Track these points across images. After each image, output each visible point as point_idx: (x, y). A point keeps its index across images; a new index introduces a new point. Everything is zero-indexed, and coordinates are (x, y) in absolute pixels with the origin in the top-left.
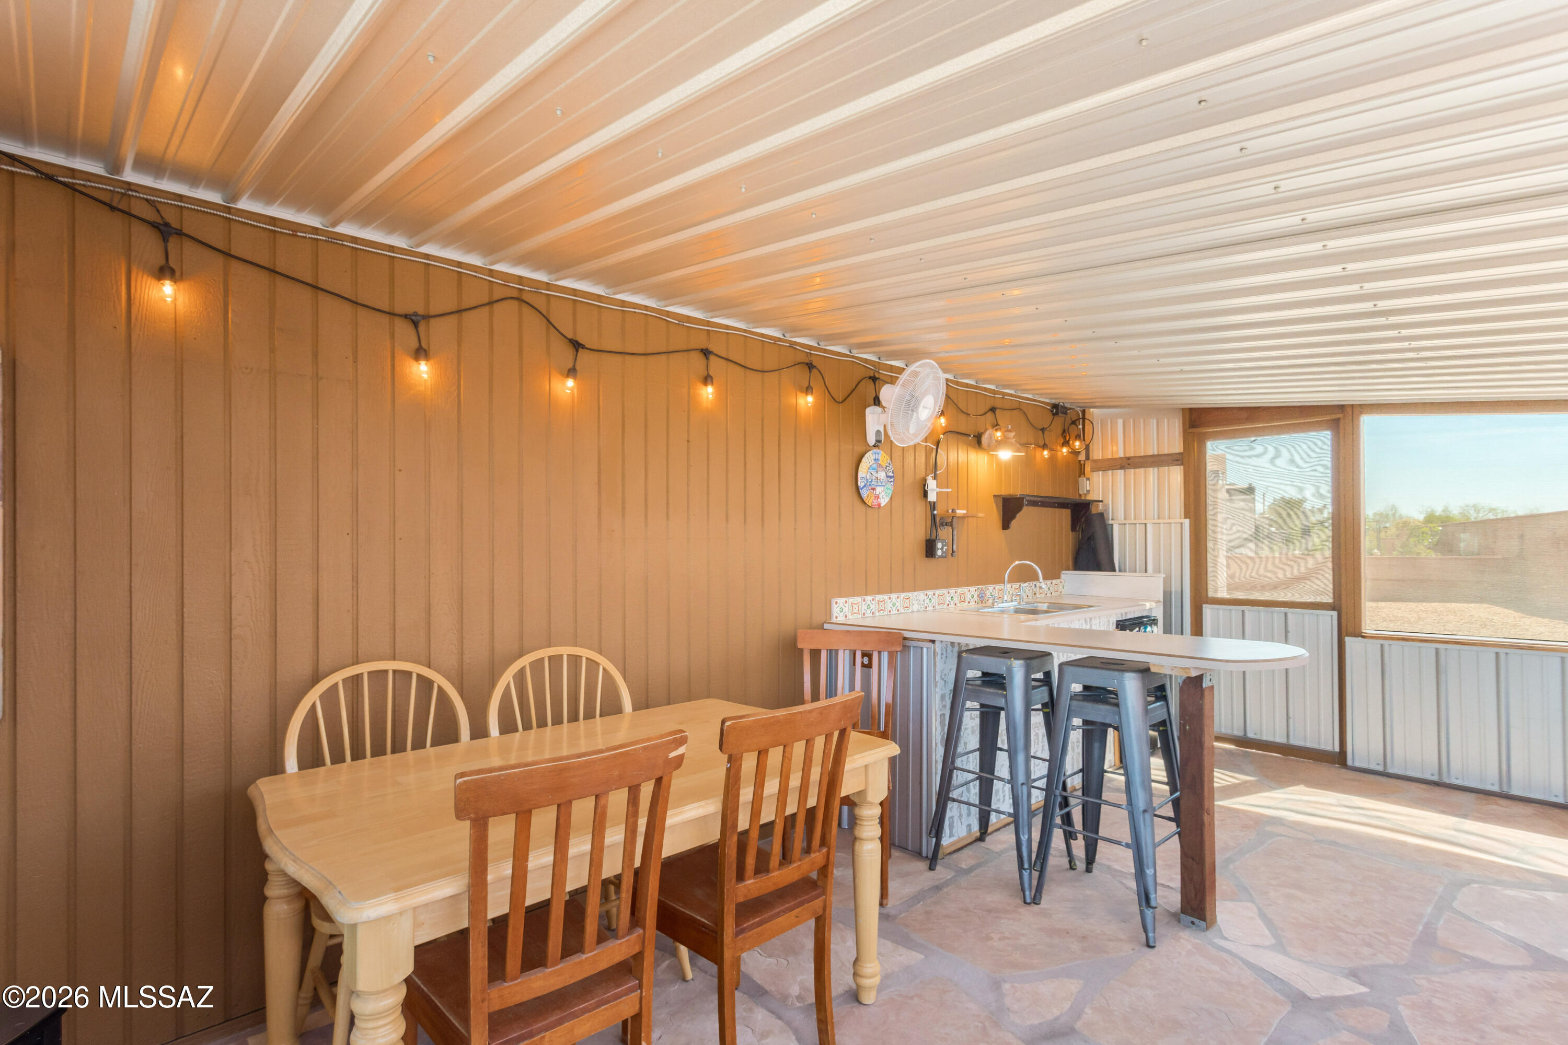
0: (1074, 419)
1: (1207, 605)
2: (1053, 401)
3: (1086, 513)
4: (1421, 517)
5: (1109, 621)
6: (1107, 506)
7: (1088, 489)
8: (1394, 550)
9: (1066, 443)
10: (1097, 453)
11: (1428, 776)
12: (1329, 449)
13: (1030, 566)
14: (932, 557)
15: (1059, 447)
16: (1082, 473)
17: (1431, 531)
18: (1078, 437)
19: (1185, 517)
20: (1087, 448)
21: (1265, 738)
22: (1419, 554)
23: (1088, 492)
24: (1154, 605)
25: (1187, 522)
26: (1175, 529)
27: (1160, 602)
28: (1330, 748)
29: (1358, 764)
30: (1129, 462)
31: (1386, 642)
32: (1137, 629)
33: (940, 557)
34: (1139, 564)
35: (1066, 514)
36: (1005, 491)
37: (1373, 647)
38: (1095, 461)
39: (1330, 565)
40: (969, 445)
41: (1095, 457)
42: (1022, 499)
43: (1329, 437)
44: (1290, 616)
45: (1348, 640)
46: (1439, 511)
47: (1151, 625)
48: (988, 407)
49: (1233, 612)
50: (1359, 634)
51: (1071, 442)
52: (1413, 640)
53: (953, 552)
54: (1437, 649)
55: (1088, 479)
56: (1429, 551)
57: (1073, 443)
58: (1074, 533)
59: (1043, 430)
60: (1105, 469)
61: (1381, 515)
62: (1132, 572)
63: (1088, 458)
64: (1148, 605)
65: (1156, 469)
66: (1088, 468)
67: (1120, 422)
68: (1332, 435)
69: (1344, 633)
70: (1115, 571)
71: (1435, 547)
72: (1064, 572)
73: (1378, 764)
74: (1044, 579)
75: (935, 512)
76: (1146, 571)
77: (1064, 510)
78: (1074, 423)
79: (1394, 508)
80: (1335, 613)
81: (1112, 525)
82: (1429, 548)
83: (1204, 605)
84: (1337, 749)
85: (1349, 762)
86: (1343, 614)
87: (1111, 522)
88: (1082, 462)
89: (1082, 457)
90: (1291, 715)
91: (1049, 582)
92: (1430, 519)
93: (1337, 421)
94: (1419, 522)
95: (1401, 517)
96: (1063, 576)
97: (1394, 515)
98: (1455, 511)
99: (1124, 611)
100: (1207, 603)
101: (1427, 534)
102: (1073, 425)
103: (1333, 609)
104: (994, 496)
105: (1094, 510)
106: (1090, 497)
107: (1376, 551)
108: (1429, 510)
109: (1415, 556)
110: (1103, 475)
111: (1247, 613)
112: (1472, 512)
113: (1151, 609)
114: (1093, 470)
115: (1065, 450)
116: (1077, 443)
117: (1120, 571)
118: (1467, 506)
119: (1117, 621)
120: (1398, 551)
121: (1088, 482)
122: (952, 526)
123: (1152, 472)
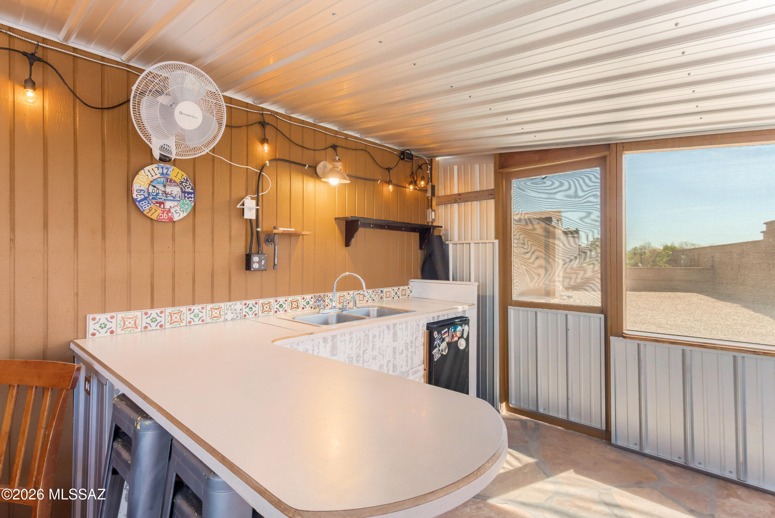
0: (420, 165)
1: (511, 307)
2: (401, 149)
3: (429, 235)
4: (662, 248)
5: (418, 325)
6: (446, 230)
7: (433, 217)
8: (649, 264)
9: (414, 183)
10: (441, 192)
11: (675, 459)
12: (599, 181)
13: (355, 277)
14: (249, 270)
15: (407, 185)
16: (430, 206)
17: (667, 254)
18: (423, 178)
19: (496, 239)
20: (433, 188)
21: (551, 414)
22: (661, 266)
23: (434, 220)
24: (466, 307)
25: (497, 242)
26: (489, 247)
27: (474, 304)
28: (598, 426)
29: (620, 443)
30: (460, 197)
31: (642, 343)
32: (446, 330)
33: (256, 270)
34: (466, 275)
35: (415, 236)
36: (348, 214)
37: (632, 345)
38: (439, 197)
39: (599, 276)
40: (304, 173)
41: (440, 195)
42: (358, 221)
43: (599, 172)
44: (569, 317)
45: (612, 339)
46: (669, 245)
47: (461, 325)
48: (329, 143)
49: (529, 313)
50: (621, 335)
51: (418, 182)
52: (664, 342)
53: (275, 265)
54: (683, 350)
55: (434, 211)
56: (666, 264)
57: (420, 183)
58: (421, 251)
59: (389, 169)
60: (445, 203)
61: (643, 246)
62: (461, 281)
63: (433, 194)
64: (460, 308)
65: (478, 202)
66: (434, 203)
67: (456, 168)
68: (601, 170)
69: (609, 334)
70: (448, 279)
71: (668, 262)
72: (412, 280)
73: (636, 444)
74: (368, 288)
75: (259, 229)
76: (470, 281)
77: (413, 233)
78: (420, 167)
79: (649, 244)
80: (602, 316)
81: (448, 244)
82: (666, 263)
83: (509, 307)
84: (604, 428)
85: (613, 441)
86: (609, 318)
87: (447, 242)
88: (429, 198)
89: (429, 194)
90: (570, 397)
91: (370, 291)
92: (666, 248)
93: (604, 158)
94: (661, 250)
95: (652, 248)
96: (411, 284)
97: (649, 246)
98: (677, 245)
99: (435, 315)
100: (511, 305)
101: (665, 256)
102: (420, 170)
103: (602, 313)
104: (336, 219)
105: (436, 233)
106: (435, 224)
107: (640, 264)
108: (665, 245)
109: (659, 267)
110: (444, 207)
111: (538, 313)
112: (684, 245)
113: (464, 311)
114: (438, 205)
115: (411, 187)
116: (423, 183)
117: (453, 280)
118: (682, 243)
119: (427, 324)
120: (651, 264)
121: (433, 213)
122: (274, 242)
123: (476, 204)
